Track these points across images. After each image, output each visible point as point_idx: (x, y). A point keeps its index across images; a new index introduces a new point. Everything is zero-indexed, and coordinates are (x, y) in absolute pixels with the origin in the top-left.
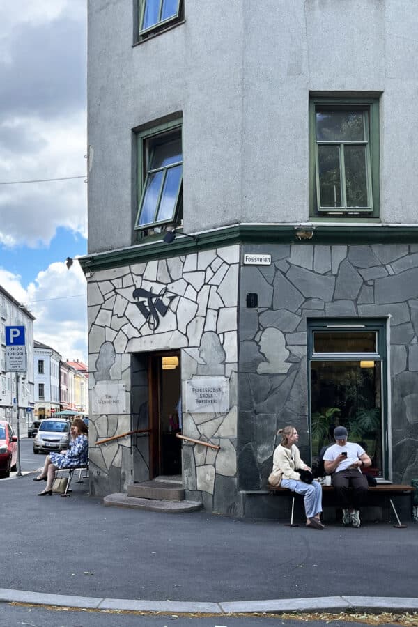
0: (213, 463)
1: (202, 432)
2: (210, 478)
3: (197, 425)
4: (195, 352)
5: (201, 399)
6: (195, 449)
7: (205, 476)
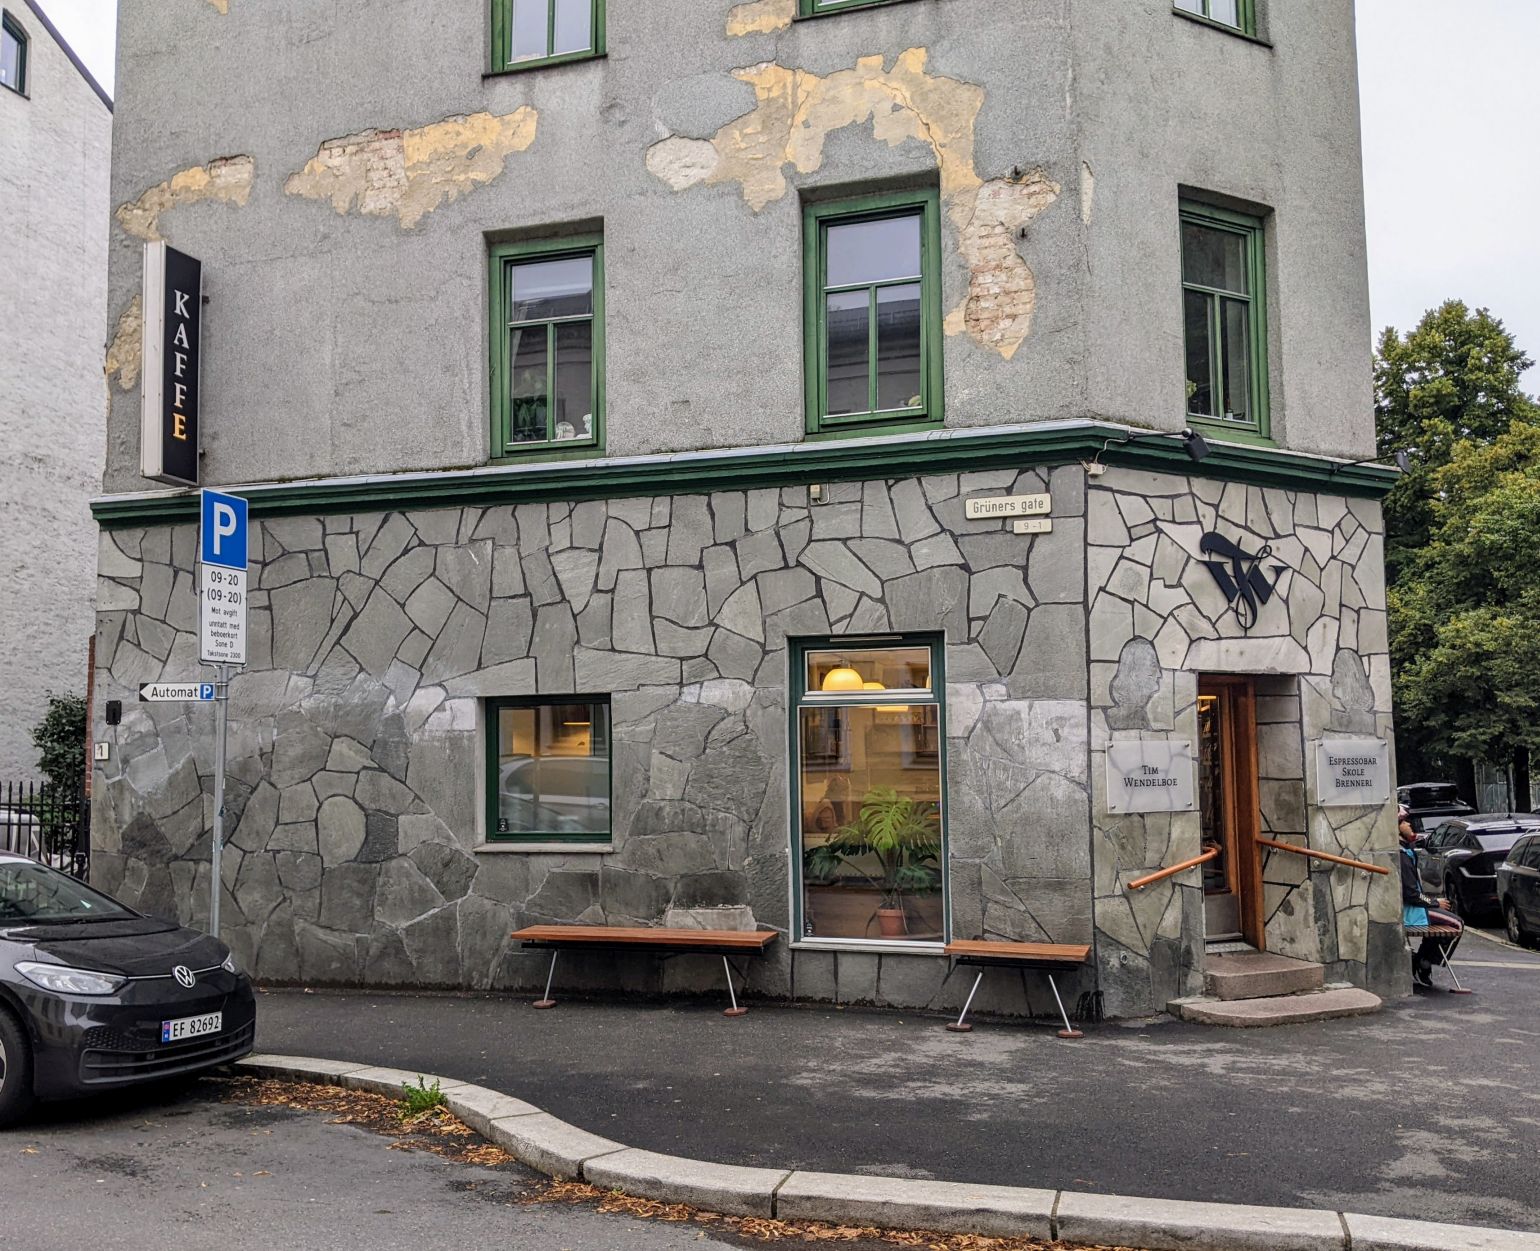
0: (1363, 902)
1: (1343, 844)
2: (1360, 933)
3: (1334, 830)
4: (1325, 684)
5: (1345, 778)
6: (1333, 879)
7: (1351, 932)
